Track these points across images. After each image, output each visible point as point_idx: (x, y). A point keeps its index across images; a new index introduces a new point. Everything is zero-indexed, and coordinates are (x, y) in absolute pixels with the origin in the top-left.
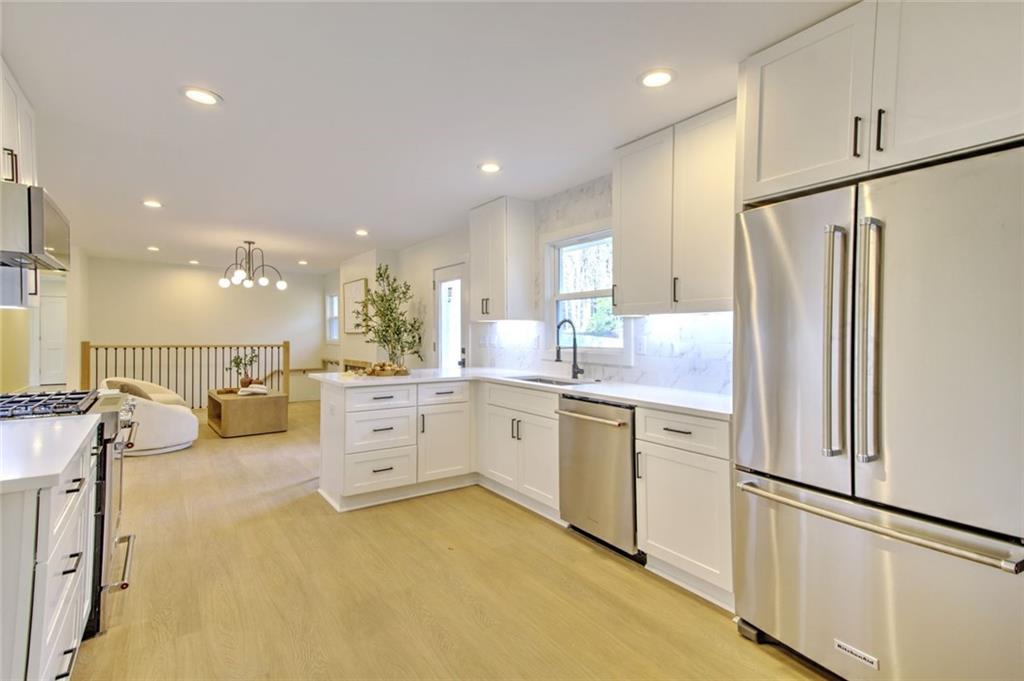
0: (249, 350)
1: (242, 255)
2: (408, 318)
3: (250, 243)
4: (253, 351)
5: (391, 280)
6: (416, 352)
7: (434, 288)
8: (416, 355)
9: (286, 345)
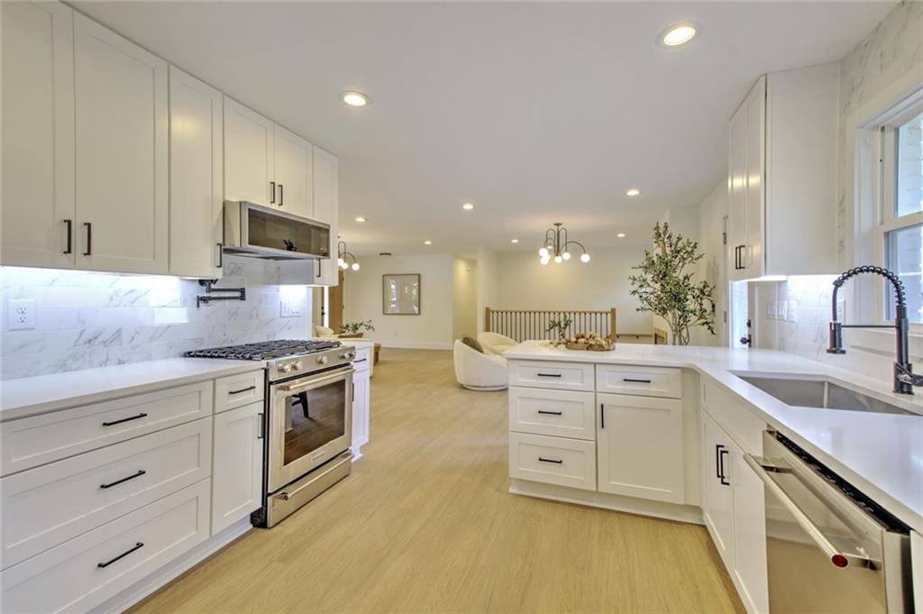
0: (562, 315)
1: (551, 235)
2: (696, 282)
3: (558, 225)
4: (565, 316)
5: (674, 240)
6: (707, 323)
7: (725, 243)
8: (706, 327)
9: (613, 311)
